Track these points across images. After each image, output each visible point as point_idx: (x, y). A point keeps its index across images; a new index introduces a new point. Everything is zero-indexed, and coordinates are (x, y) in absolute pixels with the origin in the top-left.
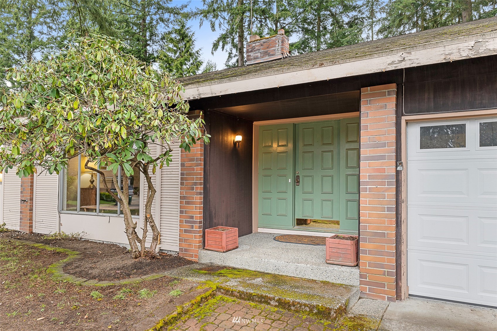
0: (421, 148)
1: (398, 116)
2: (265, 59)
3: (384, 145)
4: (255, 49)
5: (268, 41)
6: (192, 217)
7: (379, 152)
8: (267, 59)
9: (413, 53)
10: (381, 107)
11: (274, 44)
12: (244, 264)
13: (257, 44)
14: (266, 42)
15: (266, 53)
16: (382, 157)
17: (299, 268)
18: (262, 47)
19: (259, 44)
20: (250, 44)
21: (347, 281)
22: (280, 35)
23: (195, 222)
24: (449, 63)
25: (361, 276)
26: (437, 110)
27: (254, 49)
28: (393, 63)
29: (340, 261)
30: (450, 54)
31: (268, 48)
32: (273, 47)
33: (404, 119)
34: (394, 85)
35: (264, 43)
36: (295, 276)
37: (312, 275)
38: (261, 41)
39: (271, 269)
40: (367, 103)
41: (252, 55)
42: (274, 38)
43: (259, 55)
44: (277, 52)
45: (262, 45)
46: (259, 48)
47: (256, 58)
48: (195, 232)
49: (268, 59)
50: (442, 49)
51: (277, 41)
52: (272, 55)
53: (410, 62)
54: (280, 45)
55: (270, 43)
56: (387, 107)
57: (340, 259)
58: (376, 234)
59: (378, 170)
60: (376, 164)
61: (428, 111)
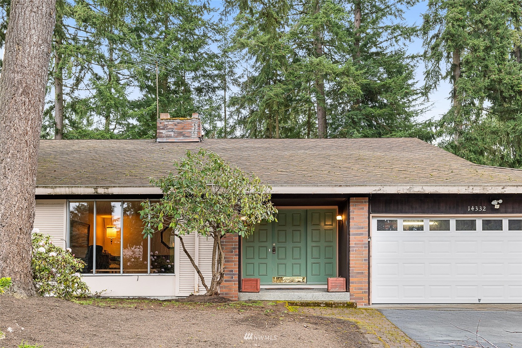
0: (378, 230)
1: (369, 214)
2: (179, 139)
3: (362, 228)
4: (168, 127)
5: (183, 123)
6: (232, 271)
7: (360, 231)
8: (181, 140)
9: (385, 187)
10: (361, 209)
11: (190, 127)
12: (276, 298)
13: (170, 123)
14: (181, 123)
15: (181, 134)
16: (362, 234)
17: (314, 296)
18: (176, 127)
19: (172, 123)
20: (162, 121)
21: (343, 299)
22: (196, 119)
23: (234, 274)
24: (398, 194)
25: (351, 295)
26: (386, 212)
27: (166, 127)
28: (375, 190)
29: (337, 290)
30: (399, 190)
31: (182, 129)
32: (189, 129)
33: (371, 215)
34: (368, 198)
35: (178, 123)
36: (312, 300)
37: (323, 298)
38: (175, 121)
39: (296, 298)
40: (353, 205)
41: (164, 133)
42: (189, 121)
43: (172, 134)
44: (193, 135)
45: (175, 125)
46: (172, 128)
47: (169, 137)
48: (234, 281)
49: (183, 139)
50: (397, 188)
51: (193, 125)
52: (188, 137)
53: (383, 191)
54: (196, 129)
55: (187, 125)
56: (364, 209)
57: (337, 289)
58: (358, 273)
59: (360, 241)
60: (359, 237)
61: (382, 212)
